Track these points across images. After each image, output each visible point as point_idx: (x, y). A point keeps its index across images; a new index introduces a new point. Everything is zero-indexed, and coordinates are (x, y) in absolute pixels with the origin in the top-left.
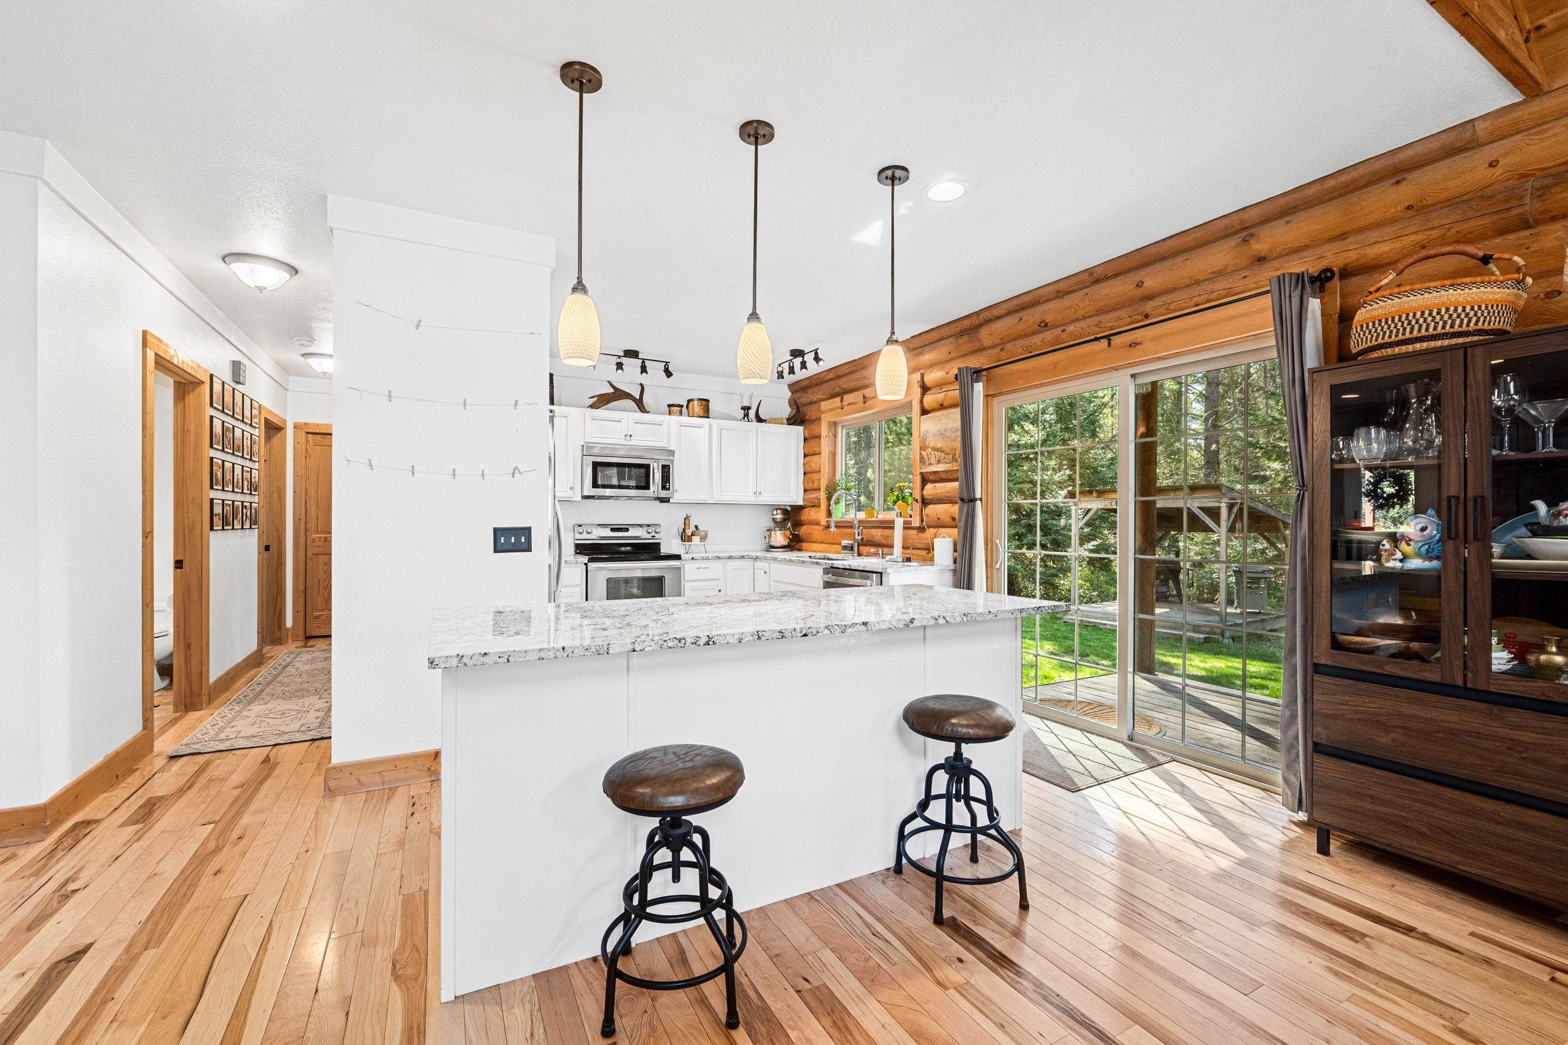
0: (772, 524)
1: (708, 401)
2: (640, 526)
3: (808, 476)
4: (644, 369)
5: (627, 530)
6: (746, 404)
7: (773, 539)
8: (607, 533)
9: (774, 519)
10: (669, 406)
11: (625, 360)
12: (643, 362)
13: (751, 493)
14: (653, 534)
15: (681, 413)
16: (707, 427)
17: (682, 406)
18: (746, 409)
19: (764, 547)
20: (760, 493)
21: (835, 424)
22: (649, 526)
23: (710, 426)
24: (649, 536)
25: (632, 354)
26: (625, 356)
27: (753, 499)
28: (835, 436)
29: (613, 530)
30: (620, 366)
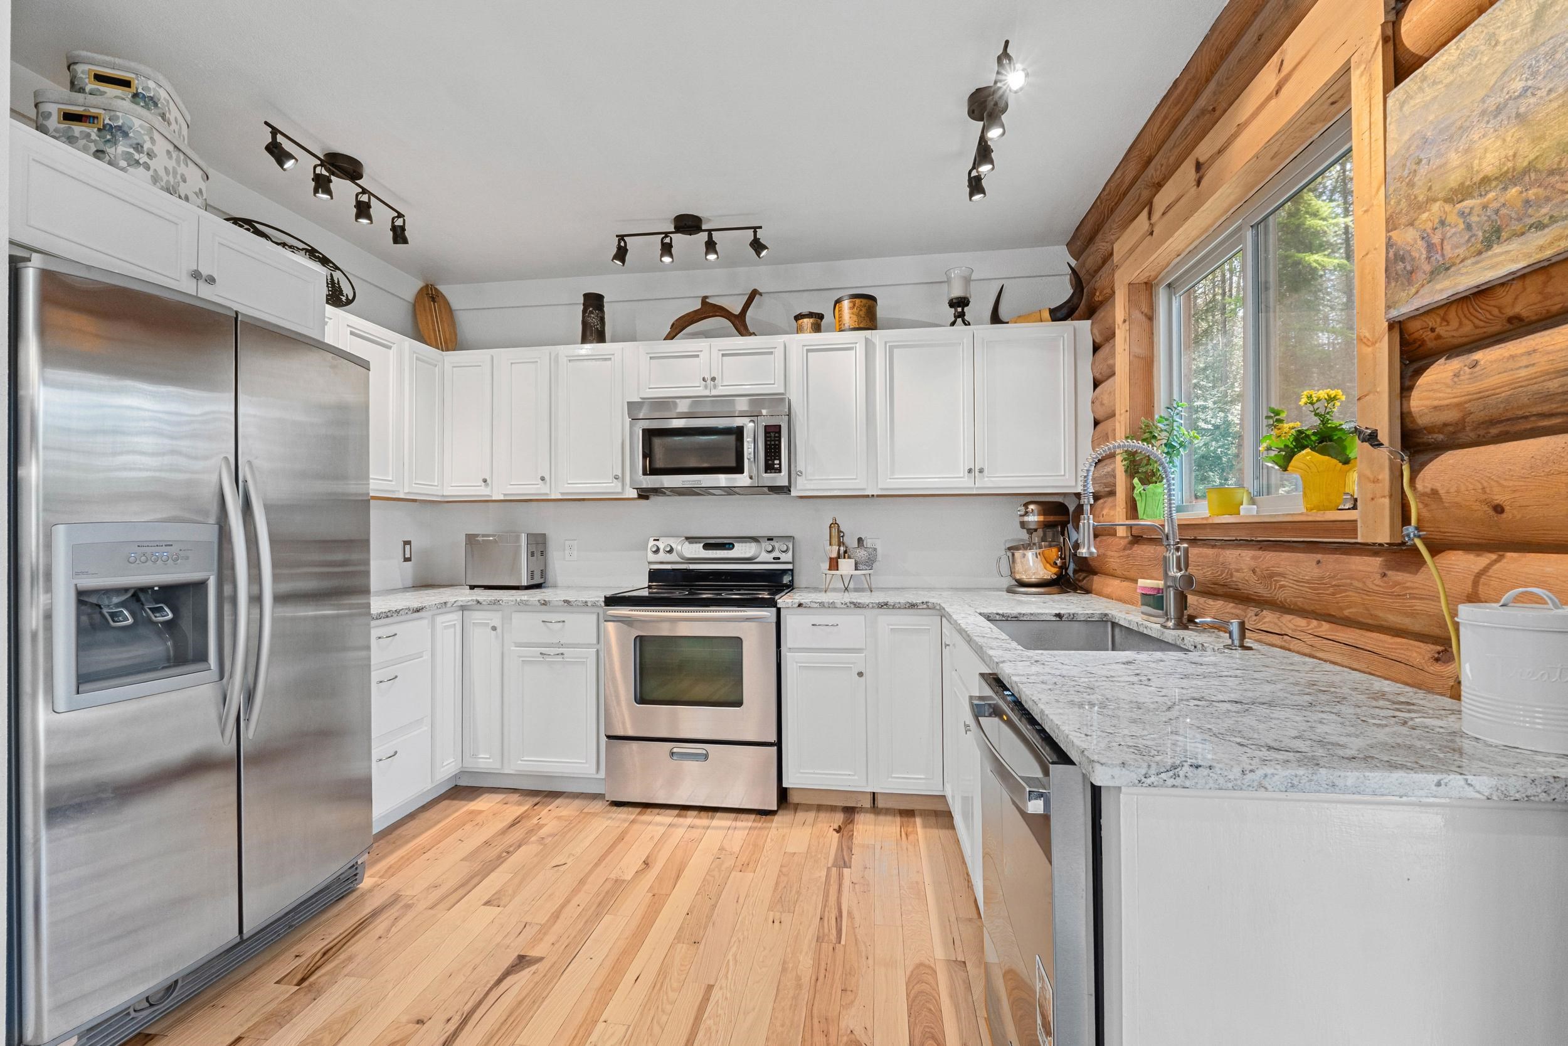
0: (1024, 535)
1: (873, 299)
2: (755, 539)
3: (1099, 427)
4: (711, 246)
5: (729, 546)
6: (957, 292)
7: (1018, 567)
8: (696, 551)
9: (1023, 525)
10: (797, 318)
11: (679, 240)
12: (710, 236)
13: (962, 472)
14: (776, 554)
15: (817, 328)
16: (860, 348)
17: (821, 317)
18: (960, 304)
19: (1007, 582)
20: (981, 471)
21: (1149, 286)
22: (770, 539)
23: (869, 344)
24: (769, 557)
25: (688, 224)
26: (678, 229)
27: (963, 483)
28: (1150, 318)
29: (707, 546)
30: (667, 249)
